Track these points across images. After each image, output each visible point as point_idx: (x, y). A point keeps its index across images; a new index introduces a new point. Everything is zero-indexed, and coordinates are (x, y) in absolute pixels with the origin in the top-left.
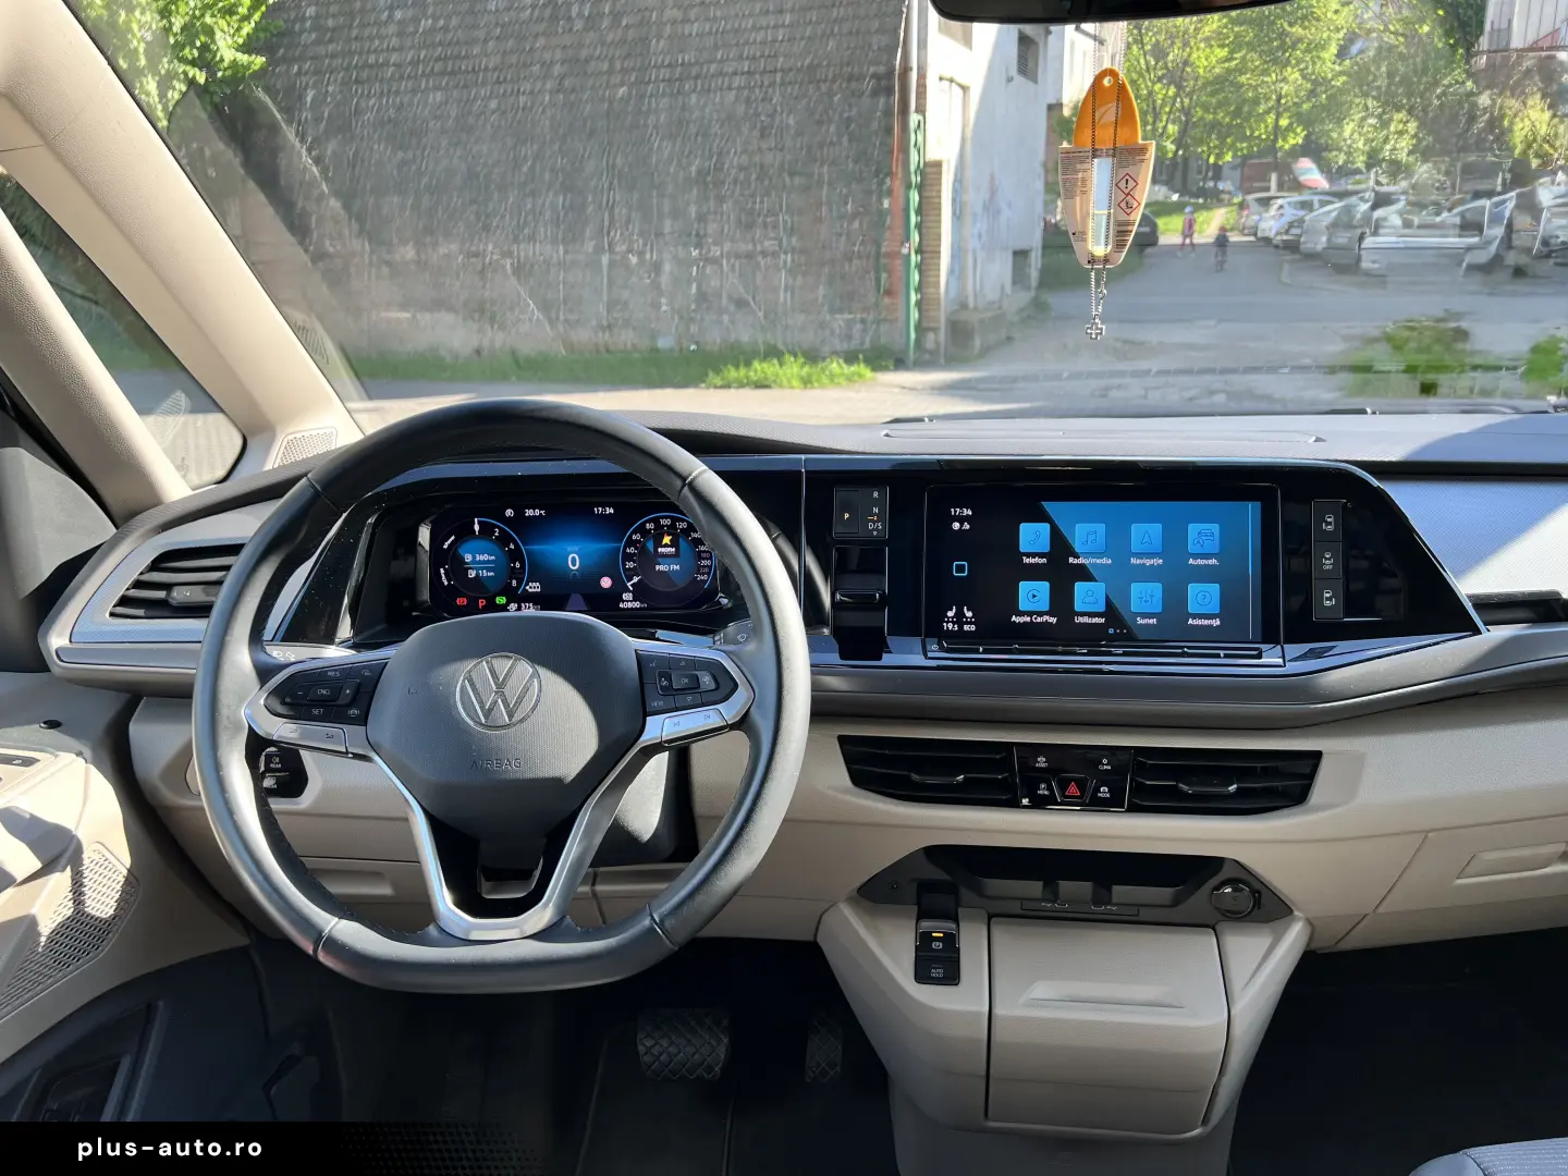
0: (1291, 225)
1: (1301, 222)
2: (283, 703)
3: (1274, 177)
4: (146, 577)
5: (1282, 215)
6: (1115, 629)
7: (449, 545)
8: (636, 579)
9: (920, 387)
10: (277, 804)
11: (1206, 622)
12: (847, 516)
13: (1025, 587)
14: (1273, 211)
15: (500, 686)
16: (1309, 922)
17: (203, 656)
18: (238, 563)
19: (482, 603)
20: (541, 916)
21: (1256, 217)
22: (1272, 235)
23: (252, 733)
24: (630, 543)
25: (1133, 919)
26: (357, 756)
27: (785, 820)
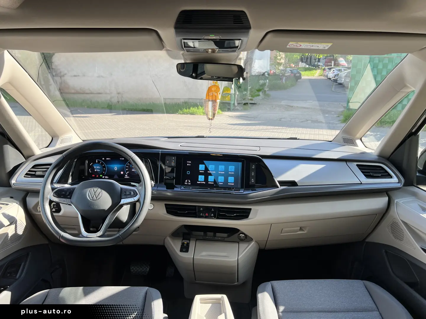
0: (335, 76)
1: (338, 75)
2: (56, 195)
3: (333, 62)
4: (31, 170)
5: (334, 72)
6: (215, 185)
7: (91, 165)
8: (128, 172)
9: (233, 116)
10: (55, 214)
11: (231, 184)
12: (168, 162)
13: (200, 176)
14: (332, 71)
15: (95, 193)
16: (256, 241)
17: (42, 185)
18: (51, 167)
19: (97, 176)
20: (100, 233)
21: (327, 73)
22: (331, 77)
23: (50, 200)
24: (127, 165)
25: (223, 240)
26: (69, 205)
27: (144, 219)
